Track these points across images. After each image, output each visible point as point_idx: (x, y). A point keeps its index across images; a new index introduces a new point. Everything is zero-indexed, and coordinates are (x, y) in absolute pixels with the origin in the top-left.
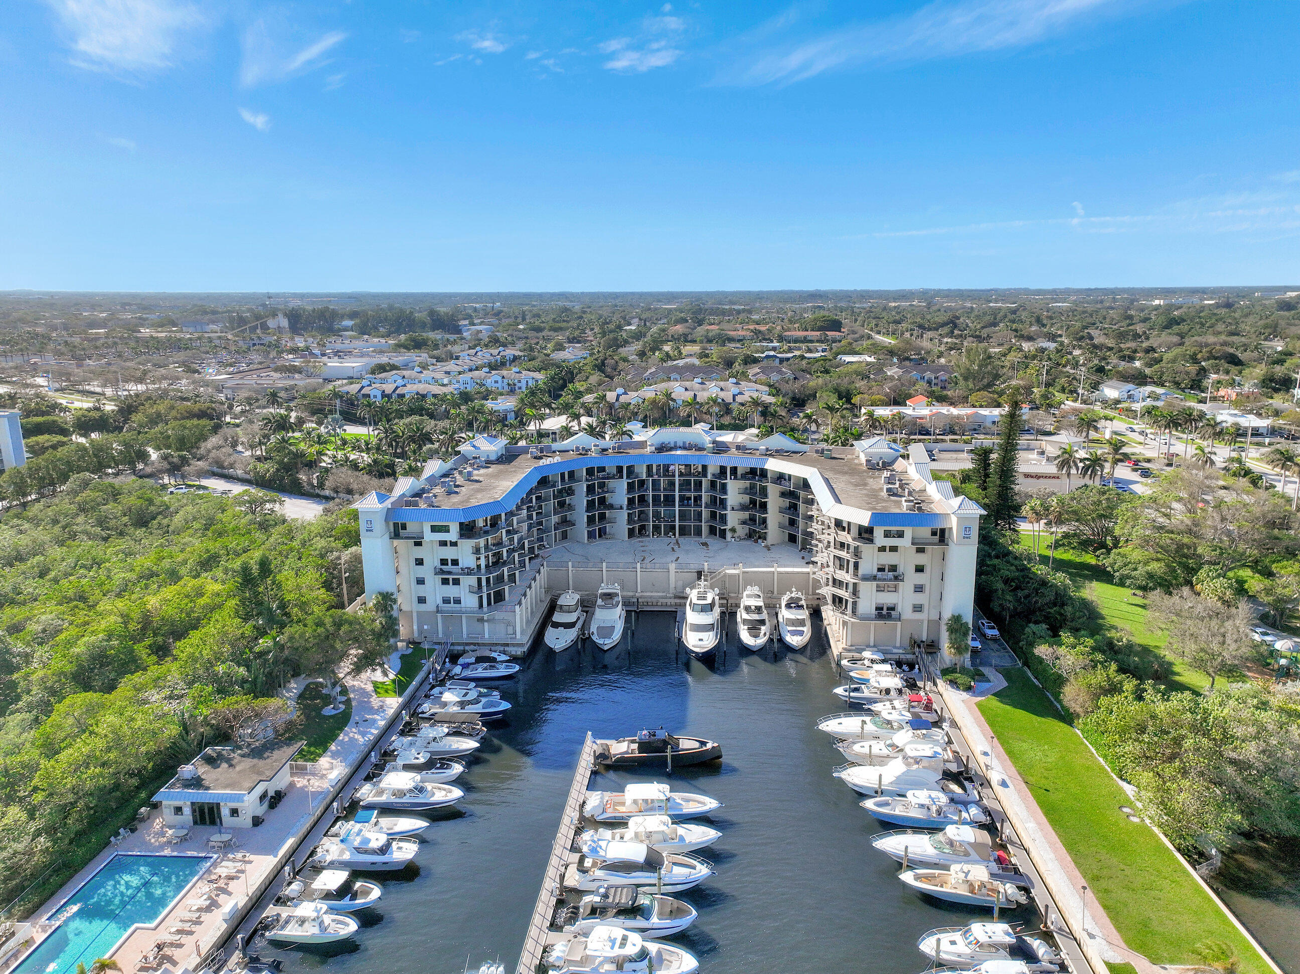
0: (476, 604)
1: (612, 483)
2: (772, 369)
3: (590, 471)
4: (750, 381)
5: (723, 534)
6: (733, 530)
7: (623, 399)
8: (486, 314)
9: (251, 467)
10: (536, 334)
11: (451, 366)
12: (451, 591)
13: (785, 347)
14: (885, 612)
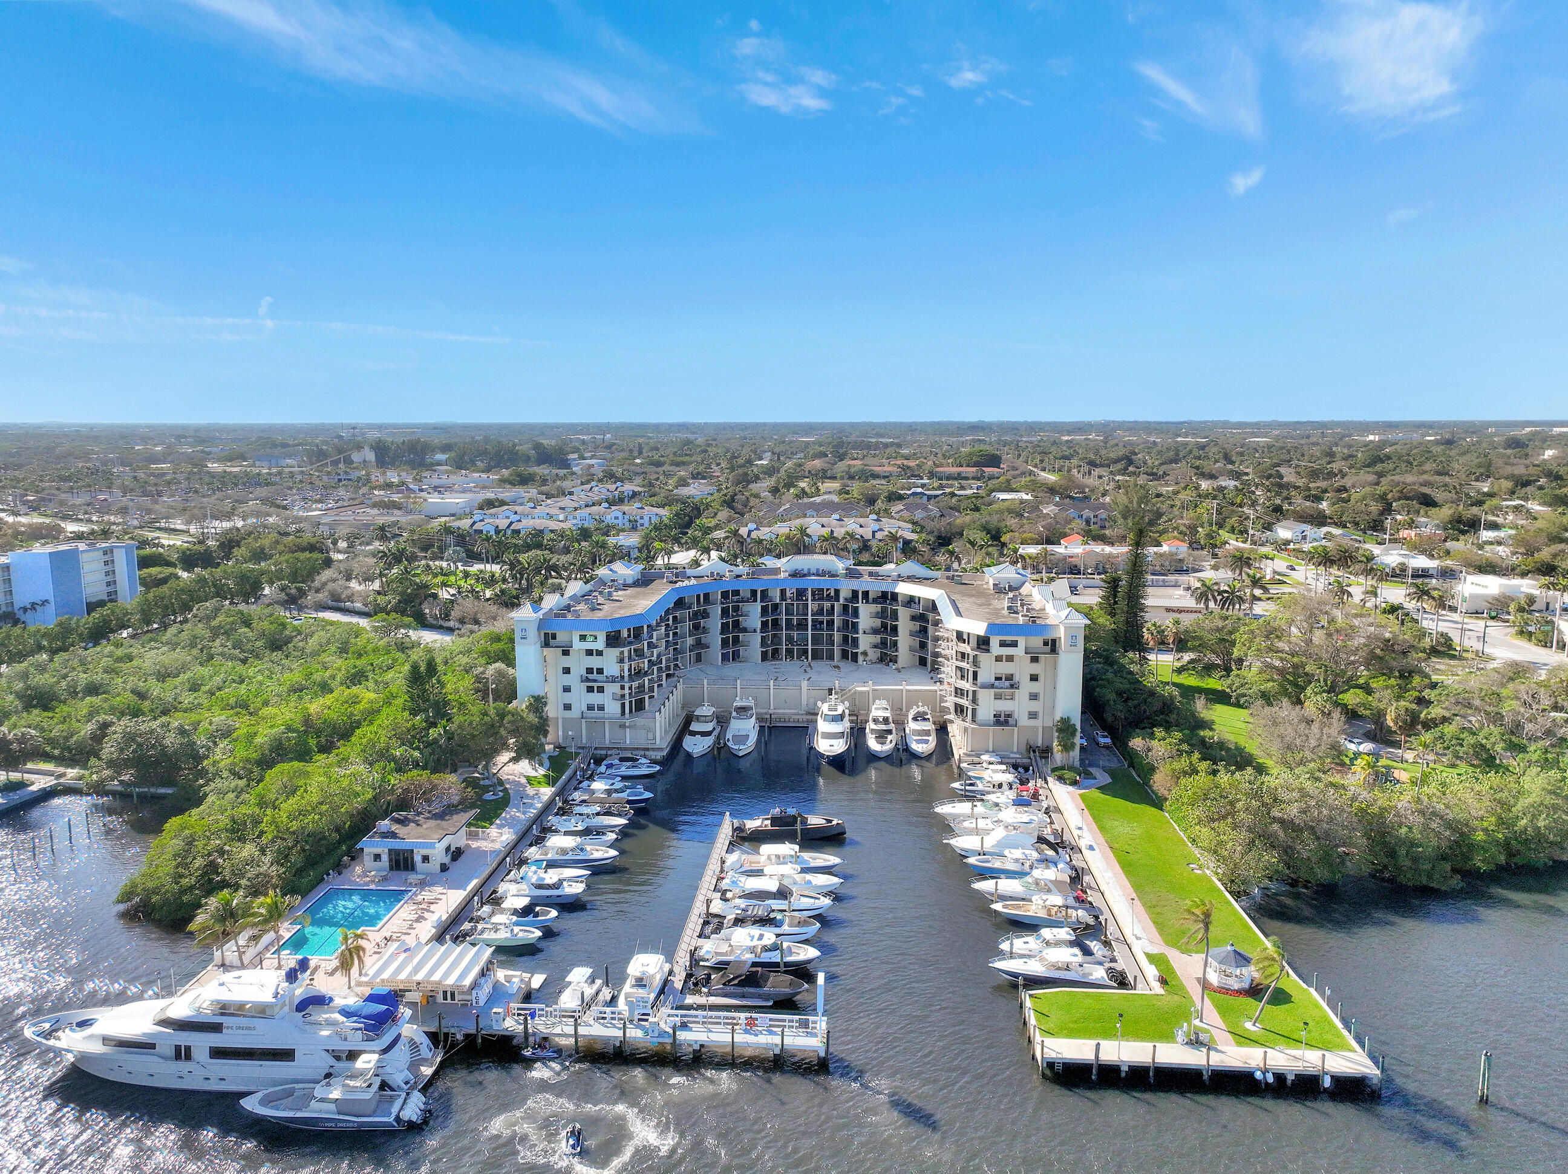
0: (619, 711)
1: (746, 607)
2: (918, 506)
3: (725, 595)
4: (892, 518)
5: (855, 658)
6: (865, 654)
7: (754, 535)
8: (596, 447)
9: (371, 599)
10: (654, 469)
11: (565, 502)
12: (595, 698)
13: (936, 485)
14: (1002, 719)
